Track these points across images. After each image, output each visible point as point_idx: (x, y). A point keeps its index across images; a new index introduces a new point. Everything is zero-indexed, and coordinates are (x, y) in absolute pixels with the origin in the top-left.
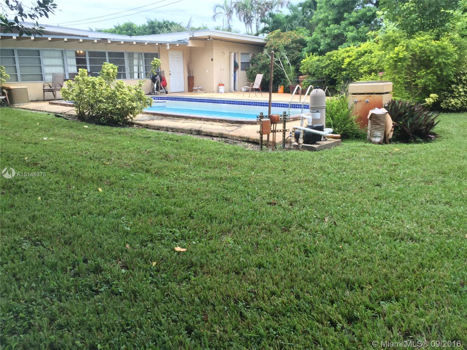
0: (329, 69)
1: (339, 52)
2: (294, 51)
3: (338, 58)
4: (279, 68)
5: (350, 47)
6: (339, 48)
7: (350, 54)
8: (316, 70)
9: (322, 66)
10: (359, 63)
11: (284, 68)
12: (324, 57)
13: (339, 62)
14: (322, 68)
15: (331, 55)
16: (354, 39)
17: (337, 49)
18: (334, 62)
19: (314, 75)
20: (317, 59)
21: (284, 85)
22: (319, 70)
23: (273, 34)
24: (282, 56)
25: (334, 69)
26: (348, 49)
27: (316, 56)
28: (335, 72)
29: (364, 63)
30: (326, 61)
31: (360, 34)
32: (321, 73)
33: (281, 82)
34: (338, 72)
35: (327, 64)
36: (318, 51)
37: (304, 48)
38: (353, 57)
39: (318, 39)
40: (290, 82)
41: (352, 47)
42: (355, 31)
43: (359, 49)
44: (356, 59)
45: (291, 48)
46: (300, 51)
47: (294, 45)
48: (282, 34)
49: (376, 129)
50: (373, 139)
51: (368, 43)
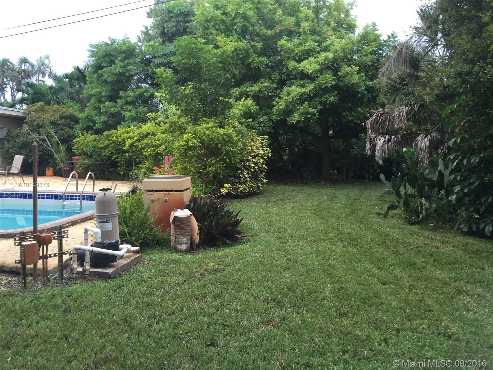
0: (109, 151)
1: (118, 132)
2: (63, 128)
3: (118, 138)
4: (46, 147)
5: (130, 127)
6: (119, 128)
7: (131, 134)
8: (93, 151)
9: (100, 146)
10: (143, 145)
11: (53, 147)
12: (102, 136)
13: (120, 142)
14: (101, 149)
15: (110, 135)
16: (133, 119)
17: (116, 129)
18: (114, 142)
19: (91, 156)
20: (94, 139)
21: (53, 166)
22: (97, 151)
23: (35, 108)
24: (49, 133)
25: (115, 150)
26: (128, 129)
27: (91, 134)
28: (116, 154)
29: (148, 145)
30: (105, 141)
31: (139, 114)
32: (100, 155)
33: (49, 163)
34: (119, 153)
35: (106, 144)
36: (94, 130)
37: (75, 124)
38: (135, 139)
39: (92, 116)
40: (62, 164)
41: (132, 127)
42: (133, 111)
43: (141, 130)
44: (139, 141)
45: (59, 125)
46: (72, 128)
47: (63, 121)
48: (47, 107)
49: (180, 234)
50: (179, 247)
51: (149, 124)
